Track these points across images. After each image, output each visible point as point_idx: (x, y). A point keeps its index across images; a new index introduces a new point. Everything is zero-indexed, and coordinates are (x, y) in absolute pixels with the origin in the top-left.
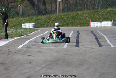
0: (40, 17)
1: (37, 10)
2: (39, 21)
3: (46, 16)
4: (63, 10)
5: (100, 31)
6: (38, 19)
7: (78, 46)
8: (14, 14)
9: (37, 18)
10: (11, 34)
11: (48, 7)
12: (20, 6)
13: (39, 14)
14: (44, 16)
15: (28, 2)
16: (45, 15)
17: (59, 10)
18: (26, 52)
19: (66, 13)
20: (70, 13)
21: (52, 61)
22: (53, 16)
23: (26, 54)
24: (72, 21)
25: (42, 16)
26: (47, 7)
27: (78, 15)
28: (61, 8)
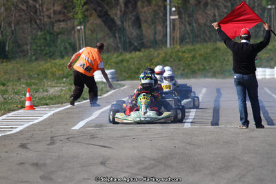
0: (128, 56)
1: (120, 38)
2: (125, 64)
3: (141, 54)
4: (182, 40)
5: (270, 88)
6: (122, 61)
7: (218, 125)
8: (66, 48)
9: (120, 58)
10: (59, 96)
11: (147, 31)
12: (79, 31)
13: (125, 49)
14: (137, 53)
15: (99, 21)
16: (139, 50)
17: (172, 39)
18: (93, 137)
19: (189, 47)
20: (198, 46)
21: (154, 160)
22: (159, 54)
23: (92, 142)
24: (203, 65)
25: (133, 53)
26: (144, 32)
27: (217, 52)
28: (177, 34)
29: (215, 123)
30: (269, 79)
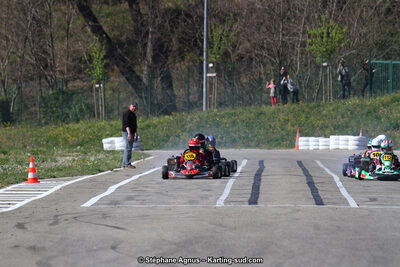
0: (155, 120)
1: (146, 98)
2: (152, 130)
3: (171, 118)
4: (220, 104)
5: (323, 162)
6: (149, 126)
7: (256, 203)
8: (81, 111)
9: (147, 122)
10: (70, 167)
11: (179, 91)
12: (97, 89)
13: (153, 112)
14: (167, 117)
15: (123, 79)
16: (169, 114)
17: (209, 100)
18: (105, 216)
19: (229, 110)
20: (239, 110)
21: (175, 244)
22: (192, 119)
23: (104, 222)
24: (245, 132)
25: (162, 117)
26: (176, 92)
27: (262, 117)
28: (215, 96)
29: (253, 201)
30: (323, 150)
